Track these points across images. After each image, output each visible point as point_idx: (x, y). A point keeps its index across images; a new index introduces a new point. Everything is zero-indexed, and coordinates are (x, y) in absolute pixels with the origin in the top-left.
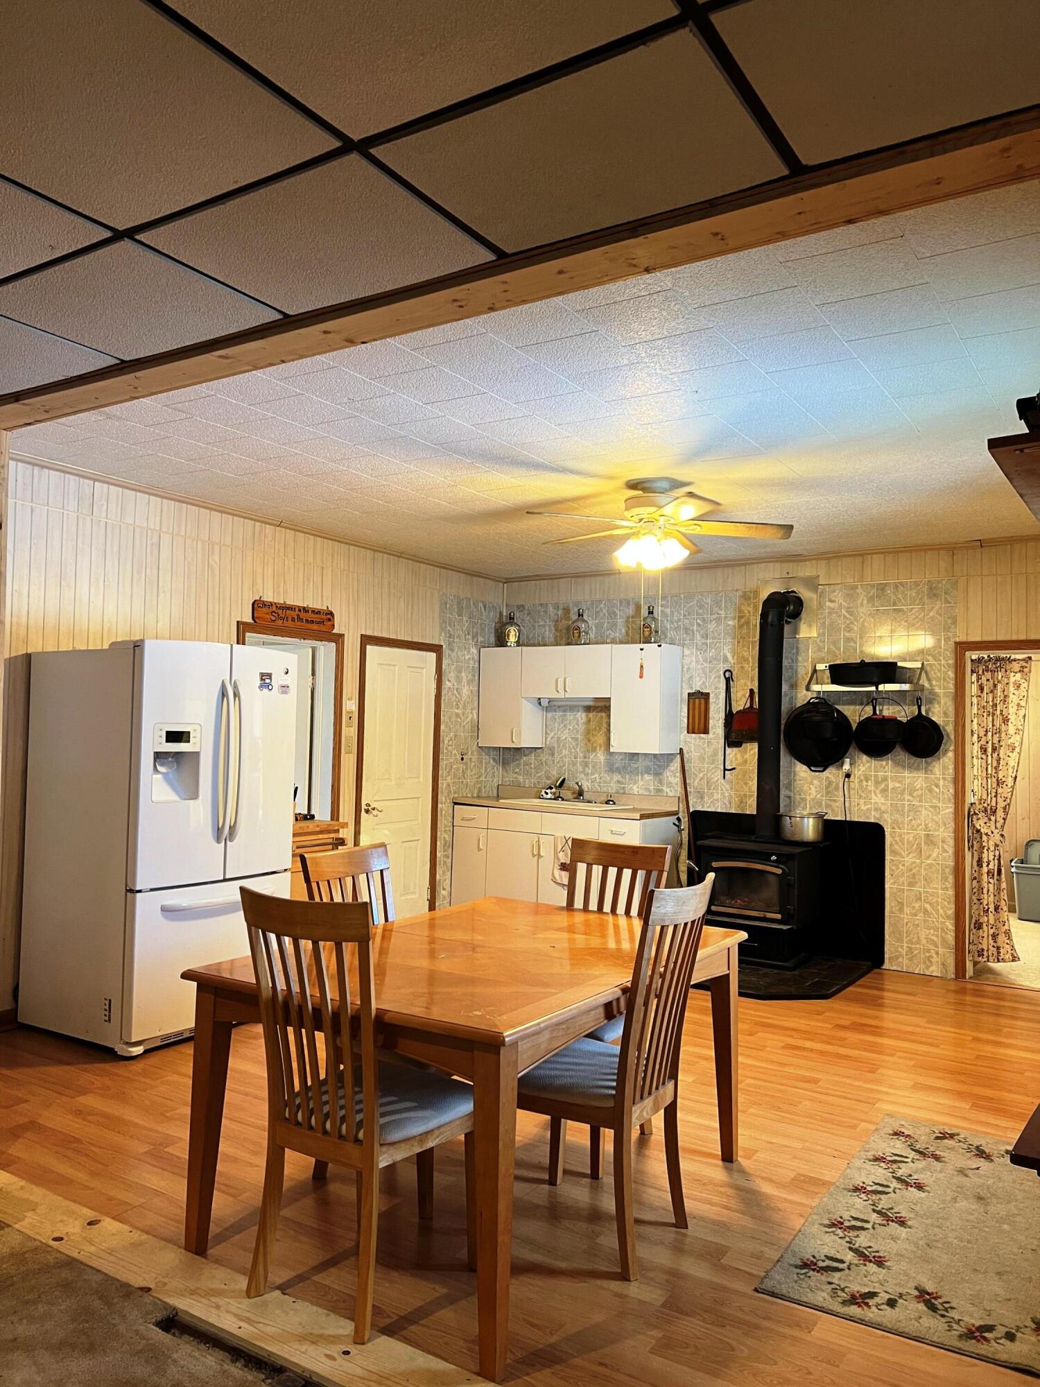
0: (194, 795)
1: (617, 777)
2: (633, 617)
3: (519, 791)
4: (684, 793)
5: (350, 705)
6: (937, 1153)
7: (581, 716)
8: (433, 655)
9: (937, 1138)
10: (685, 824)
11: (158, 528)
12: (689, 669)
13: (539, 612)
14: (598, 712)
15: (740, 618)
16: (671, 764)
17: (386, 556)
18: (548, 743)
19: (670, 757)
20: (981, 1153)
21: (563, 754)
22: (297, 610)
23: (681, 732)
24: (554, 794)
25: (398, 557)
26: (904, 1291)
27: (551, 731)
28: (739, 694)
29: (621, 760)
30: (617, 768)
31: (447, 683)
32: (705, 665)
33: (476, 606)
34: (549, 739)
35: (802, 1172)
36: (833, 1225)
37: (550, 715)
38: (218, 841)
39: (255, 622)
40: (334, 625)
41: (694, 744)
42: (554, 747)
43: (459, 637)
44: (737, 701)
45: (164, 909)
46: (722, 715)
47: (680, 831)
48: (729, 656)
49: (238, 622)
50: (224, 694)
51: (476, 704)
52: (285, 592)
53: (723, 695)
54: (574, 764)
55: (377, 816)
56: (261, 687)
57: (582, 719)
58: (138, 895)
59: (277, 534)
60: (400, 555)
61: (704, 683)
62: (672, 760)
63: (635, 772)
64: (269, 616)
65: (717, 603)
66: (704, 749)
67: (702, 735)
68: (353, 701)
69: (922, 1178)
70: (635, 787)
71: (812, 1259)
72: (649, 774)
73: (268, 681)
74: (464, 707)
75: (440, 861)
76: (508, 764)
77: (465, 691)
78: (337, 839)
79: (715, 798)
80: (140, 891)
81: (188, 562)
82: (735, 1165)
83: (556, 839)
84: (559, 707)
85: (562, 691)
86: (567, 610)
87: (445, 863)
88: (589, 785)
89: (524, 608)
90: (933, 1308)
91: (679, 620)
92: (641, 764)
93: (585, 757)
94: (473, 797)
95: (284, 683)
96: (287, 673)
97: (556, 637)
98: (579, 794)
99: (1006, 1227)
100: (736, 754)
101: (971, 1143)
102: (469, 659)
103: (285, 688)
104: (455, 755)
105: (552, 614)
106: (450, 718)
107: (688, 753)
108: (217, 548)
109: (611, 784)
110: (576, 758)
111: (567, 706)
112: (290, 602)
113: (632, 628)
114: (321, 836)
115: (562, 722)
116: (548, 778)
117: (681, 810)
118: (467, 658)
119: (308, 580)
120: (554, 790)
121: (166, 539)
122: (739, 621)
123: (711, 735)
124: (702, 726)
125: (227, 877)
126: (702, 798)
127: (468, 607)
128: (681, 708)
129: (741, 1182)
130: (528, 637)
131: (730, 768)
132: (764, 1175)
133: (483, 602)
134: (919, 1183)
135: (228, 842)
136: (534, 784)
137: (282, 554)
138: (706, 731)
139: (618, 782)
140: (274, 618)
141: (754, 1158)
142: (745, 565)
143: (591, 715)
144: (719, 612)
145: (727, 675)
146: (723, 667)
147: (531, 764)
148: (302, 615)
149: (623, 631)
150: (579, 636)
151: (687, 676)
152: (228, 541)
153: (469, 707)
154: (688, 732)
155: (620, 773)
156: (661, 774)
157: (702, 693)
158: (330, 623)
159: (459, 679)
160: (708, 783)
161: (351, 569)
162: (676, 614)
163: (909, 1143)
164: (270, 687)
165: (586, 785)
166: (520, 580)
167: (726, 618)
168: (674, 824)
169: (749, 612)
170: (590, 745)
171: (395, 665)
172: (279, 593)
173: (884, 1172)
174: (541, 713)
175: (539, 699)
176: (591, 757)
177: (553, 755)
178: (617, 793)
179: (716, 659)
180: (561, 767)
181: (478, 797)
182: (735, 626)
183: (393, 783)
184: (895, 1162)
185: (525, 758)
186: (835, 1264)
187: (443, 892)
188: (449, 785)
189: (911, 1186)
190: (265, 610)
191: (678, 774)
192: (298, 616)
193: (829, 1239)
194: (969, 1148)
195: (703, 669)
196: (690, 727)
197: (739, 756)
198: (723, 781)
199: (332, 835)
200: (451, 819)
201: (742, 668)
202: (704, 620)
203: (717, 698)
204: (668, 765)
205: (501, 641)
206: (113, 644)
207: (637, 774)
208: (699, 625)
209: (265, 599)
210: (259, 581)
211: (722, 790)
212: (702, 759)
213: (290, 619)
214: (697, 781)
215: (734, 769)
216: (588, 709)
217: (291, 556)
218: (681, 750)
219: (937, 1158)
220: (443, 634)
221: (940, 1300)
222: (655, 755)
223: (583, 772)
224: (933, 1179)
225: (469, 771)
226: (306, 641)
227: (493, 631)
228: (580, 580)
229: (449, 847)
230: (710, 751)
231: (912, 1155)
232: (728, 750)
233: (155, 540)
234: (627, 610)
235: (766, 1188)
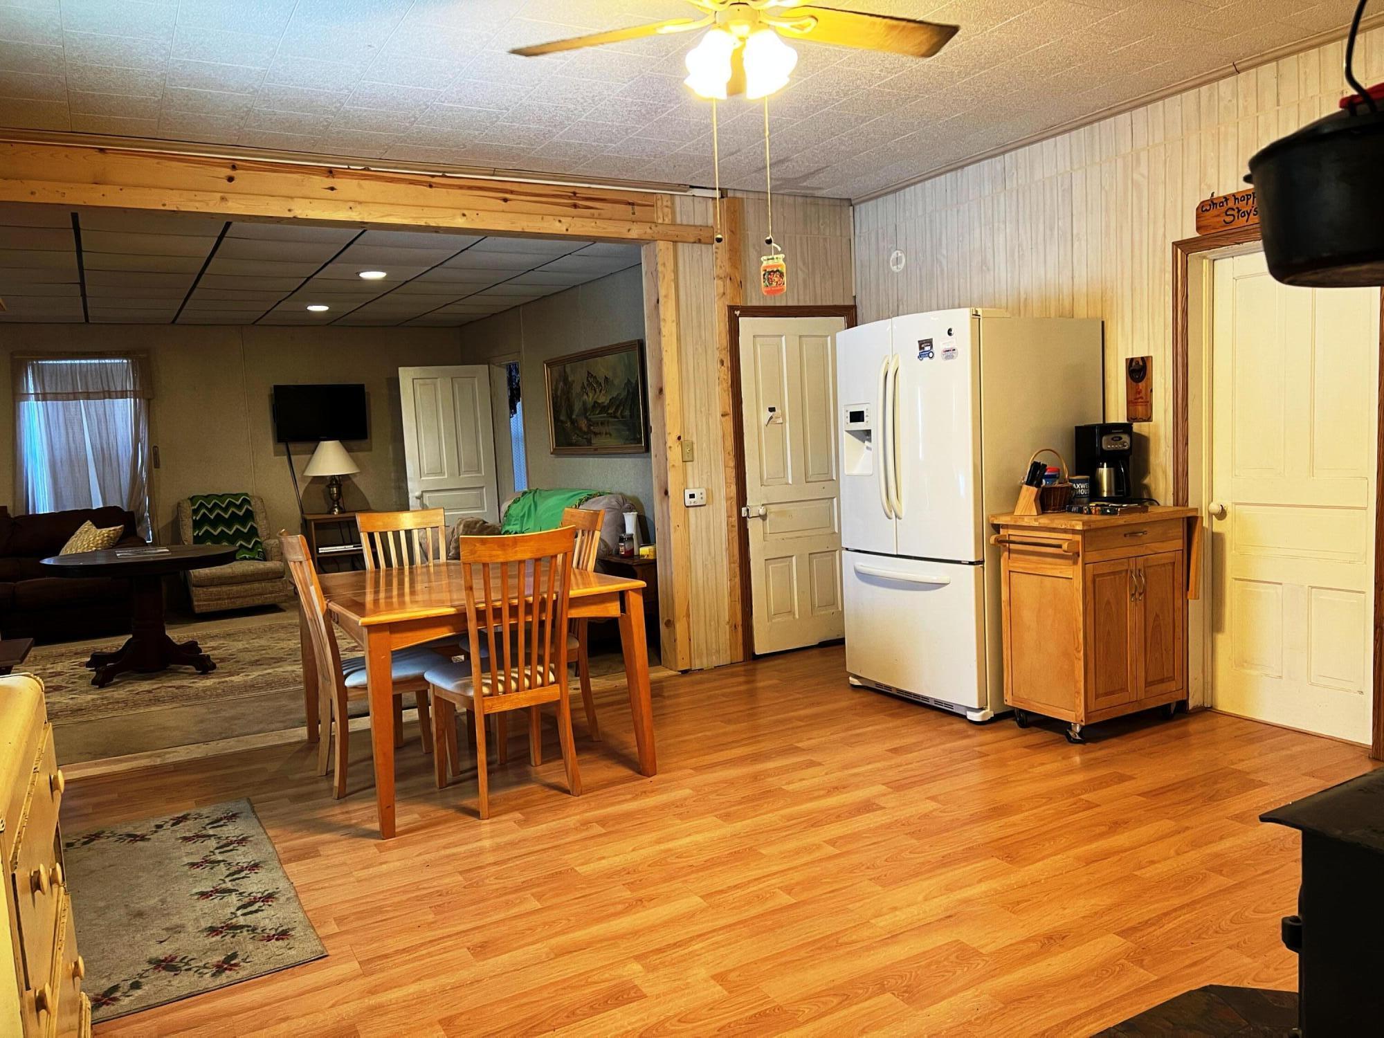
6: (218, 938)
9: (234, 956)
20: (167, 965)
26: (156, 835)
36: (244, 839)
39: (1204, 233)
45: (858, 573)
49: (1177, 243)
64: (1222, 218)
69: (206, 904)
90: (129, 835)
101: (191, 973)
129: (352, 830)
134: (207, 898)
140: (1229, 219)
163: (259, 931)
173: (250, 891)
184: (251, 904)
186: (215, 825)
189: (212, 891)
190: (1213, 212)
193: (238, 832)
194: (187, 964)
210: (1213, 170)
219: (213, 931)
224: (198, 908)
231: (241, 921)
235: (326, 837)
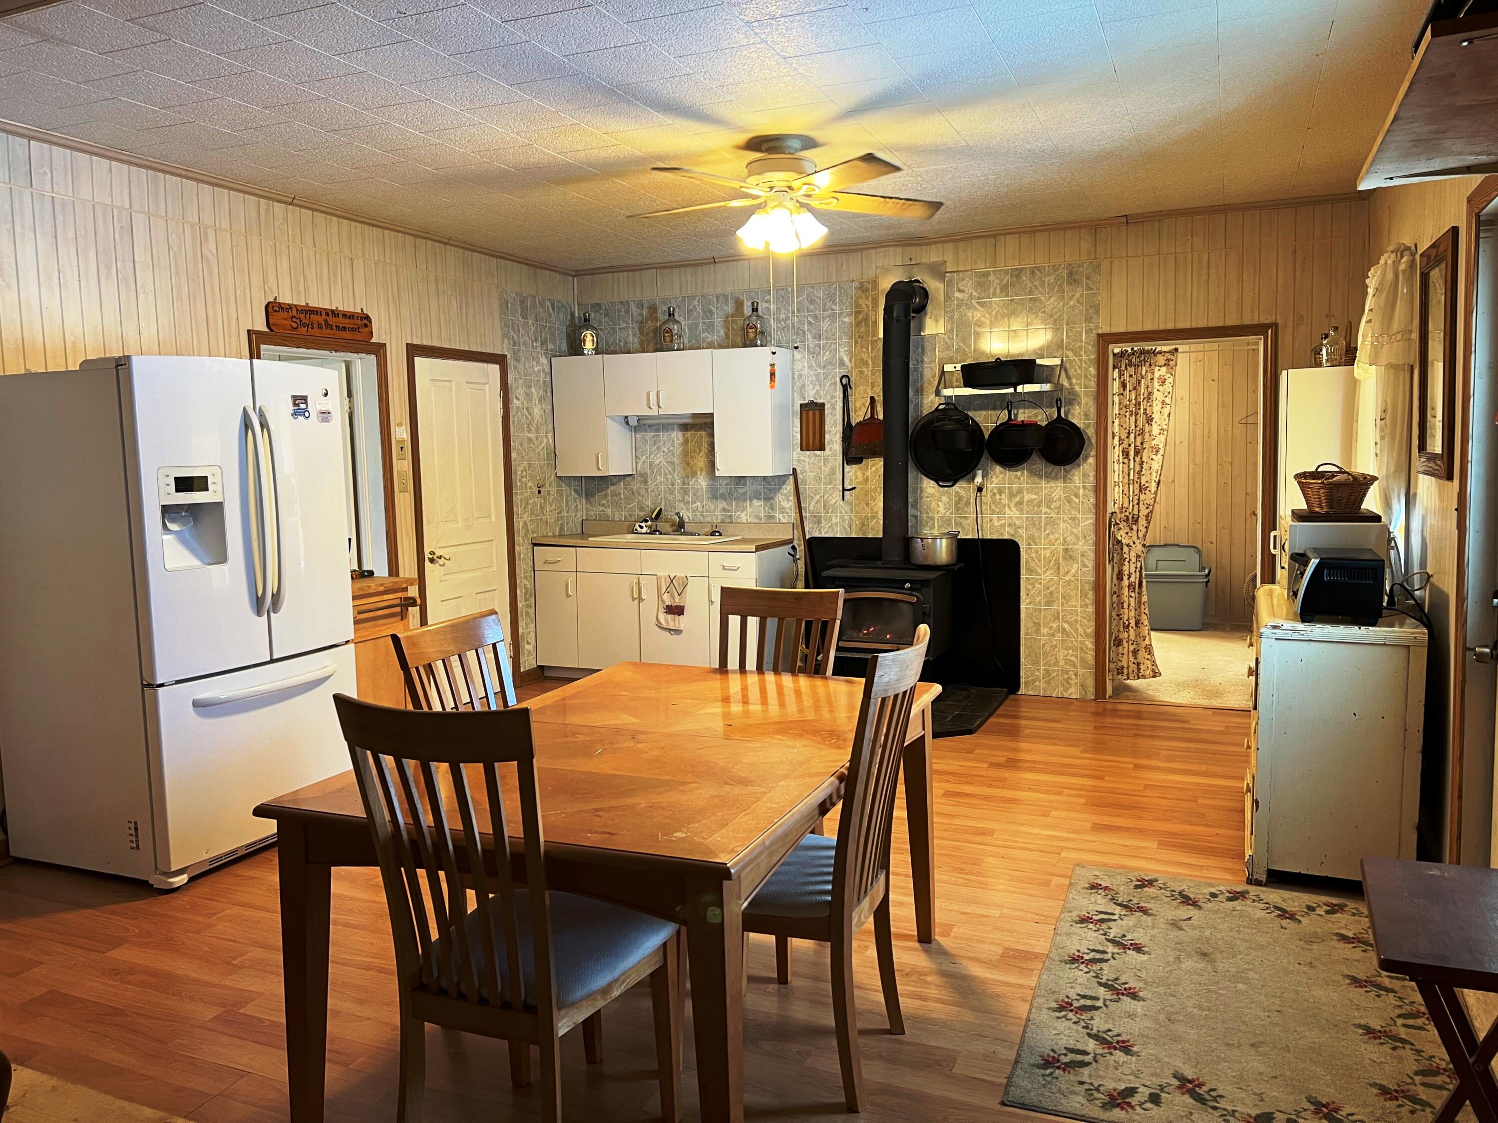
0: (221, 557)
1: (722, 504)
2: (733, 316)
3: (609, 527)
4: (798, 518)
5: (400, 433)
6: (1142, 904)
7: (677, 436)
8: (495, 369)
9: (1137, 887)
10: (801, 553)
11: (127, 206)
12: (800, 376)
13: (619, 311)
14: (696, 430)
15: (858, 313)
16: (784, 487)
17: (429, 242)
18: (639, 469)
19: (781, 480)
20: (1187, 900)
21: (658, 481)
22: (323, 313)
23: (793, 451)
24: (650, 527)
25: (446, 244)
26: (1164, 1081)
27: (643, 455)
28: (858, 404)
29: (727, 484)
30: (722, 494)
31: (515, 401)
32: (819, 371)
33: (542, 305)
34: (639, 464)
35: (1007, 945)
36: (1061, 1008)
37: (639, 436)
38: (259, 613)
39: (271, 330)
40: (372, 333)
41: (807, 462)
42: (646, 474)
43: (525, 344)
44: (856, 411)
45: (198, 705)
46: (840, 428)
47: (795, 561)
48: (846, 359)
49: (249, 331)
50: (247, 425)
51: (551, 426)
52: (307, 290)
53: (840, 404)
54: (671, 492)
55: (443, 565)
56: (295, 414)
57: (678, 439)
58: (160, 690)
59: (289, 214)
60: (446, 241)
61: (818, 391)
62: (784, 482)
63: (743, 498)
64: (289, 323)
65: (831, 297)
66: (820, 468)
67: (818, 453)
68: (404, 427)
69: (1138, 936)
70: (743, 515)
71: (1052, 1054)
72: (758, 499)
73: (303, 406)
74: (537, 431)
75: (522, 612)
76: (593, 495)
77: (537, 411)
78: (406, 599)
79: (834, 521)
80: (162, 685)
81: (174, 252)
82: (933, 945)
83: (658, 579)
84: (650, 426)
85: (655, 408)
86: (653, 309)
87: (527, 614)
88: (690, 515)
89: (600, 308)
90: (1200, 1099)
91: (787, 318)
92: (748, 488)
93: (684, 484)
94: (554, 536)
95: (324, 409)
96: (326, 395)
97: (641, 343)
98: (680, 527)
99: (1241, 986)
100: (856, 472)
101: (1172, 888)
102: (539, 371)
103: (325, 415)
104: (531, 488)
105: (634, 314)
106: (521, 444)
107: (802, 473)
108: (211, 233)
109: (715, 512)
110: (673, 485)
111: (659, 424)
112: (313, 304)
113: (733, 329)
114: (386, 597)
115: (655, 444)
116: (641, 509)
117: (796, 538)
118: (536, 369)
119: (335, 275)
120: (649, 523)
121: (140, 221)
122: (856, 318)
123: (827, 452)
124: (817, 441)
125: (275, 657)
126: (819, 522)
127: (534, 306)
128: (793, 421)
129: (947, 967)
130: (607, 344)
131: (849, 487)
132: (970, 955)
133: (550, 300)
134: (1136, 944)
135: (272, 614)
136: (626, 517)
137: (299, 241)
138: (822, 448)
139: (724, 510)
140: (295, 325)
141: (952, 934)
142: (862, 250)
143: (689, 434)
144: (833, 307)
145: (844, 381)
146: (839, 372)
147: (620, 494)
148: (331, 320)
149: (722, 333)
150: (672, 341)
151: (799, 384)
152: (226, 225)
153: (543, 429)
154: (802, 450)
155: (725, 499)
156: (772, 498)
157: (816, 404)
158: (366, 329)
159: (528, 396)
160: (825, 505)
161: (388, 260)
162: (783, 311)
163: (1110, 897)
164: (307, 414)
165: (686, 515)
166: (594, 272)
167: (840, 314)
168: (789, 553)
169: (868, 307)
170: (689, 470)
171: (451, 381)
172: (299, 293)
173: (1095, 934)
174: (629, 434)
175: (626, 417)
176: (691, 483)
177: (646, 482)
178: (723, 522)
179: (830, 363)
180: (656, 496)
181: (561, 536)
182: (851, 323)
183: (460, 525)
184: (1102, 921)
185: (612, 488)
186: (1080, 1058)
187: (527, 647)
188: (525, 524)
189: (1129, 949)
190: (284, 314)
191: (792, 498)
192: (326, 321)
193: (1062, 1025)
194: (1173, 896)
195: (817, 376)
196: (804, 444)
197: (859, 474)
198: (841, 503)
199: (400, 595)
200: (531, 563)
201: (861, 372)
202: (816, 317)
203: (834, 408)
204: (780, 488)
205: (576, 349)
206: (85, 363)
207: (745, 500)
208: (810, 323)
209: (281, 300)
210: (272, 277)
211: (841, 512)
212: (818, 479)
213: (315, 326)
214: (813, 503)
215: (854, 488)
216: (685, 427)
217: (309, 243)
218: (794, 470)
219: (1145, 911)
220: (506, 341)
221: (1204, 1088)
222: (765, 478)
223: (683, 500)
224: (1148, 937)
225: (548, 506)
226: (338, 354)
227: (564, 335)
228: (666, 271)
229: (531, 595)
230: (826, 470)
231: (1118, 910)
232: (847, 468)
233: (125, 222)
234: (726, 308)
235: (977, 971)
